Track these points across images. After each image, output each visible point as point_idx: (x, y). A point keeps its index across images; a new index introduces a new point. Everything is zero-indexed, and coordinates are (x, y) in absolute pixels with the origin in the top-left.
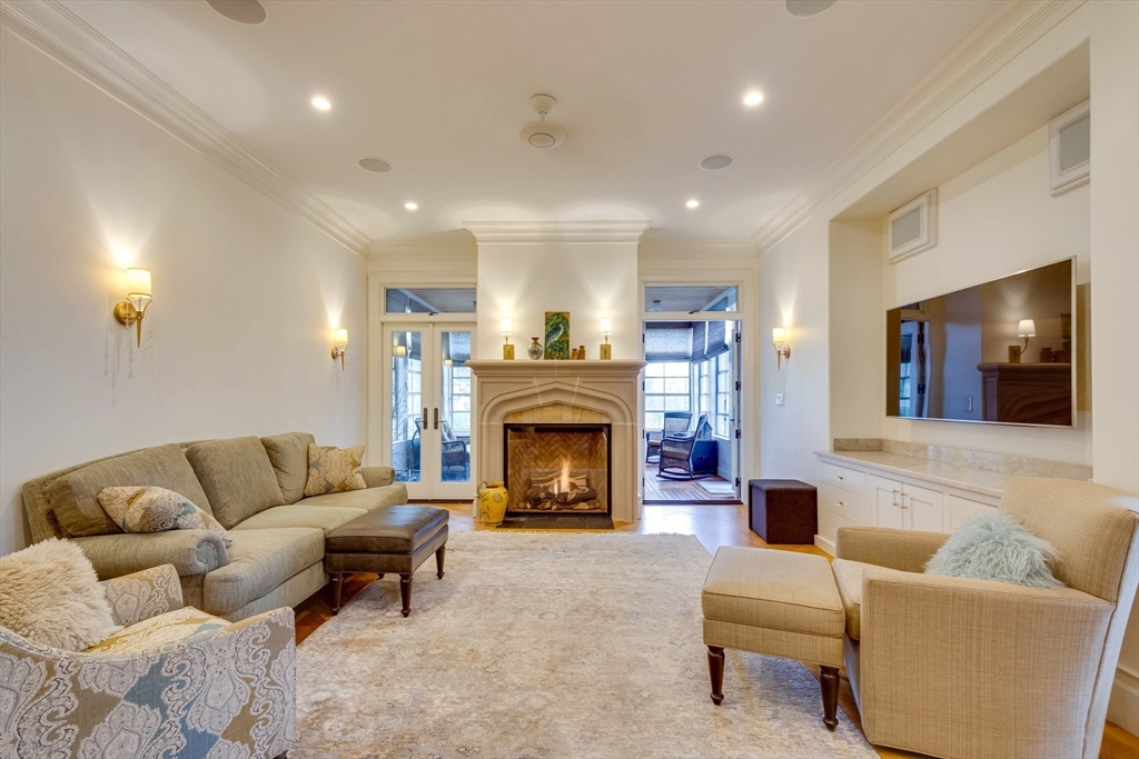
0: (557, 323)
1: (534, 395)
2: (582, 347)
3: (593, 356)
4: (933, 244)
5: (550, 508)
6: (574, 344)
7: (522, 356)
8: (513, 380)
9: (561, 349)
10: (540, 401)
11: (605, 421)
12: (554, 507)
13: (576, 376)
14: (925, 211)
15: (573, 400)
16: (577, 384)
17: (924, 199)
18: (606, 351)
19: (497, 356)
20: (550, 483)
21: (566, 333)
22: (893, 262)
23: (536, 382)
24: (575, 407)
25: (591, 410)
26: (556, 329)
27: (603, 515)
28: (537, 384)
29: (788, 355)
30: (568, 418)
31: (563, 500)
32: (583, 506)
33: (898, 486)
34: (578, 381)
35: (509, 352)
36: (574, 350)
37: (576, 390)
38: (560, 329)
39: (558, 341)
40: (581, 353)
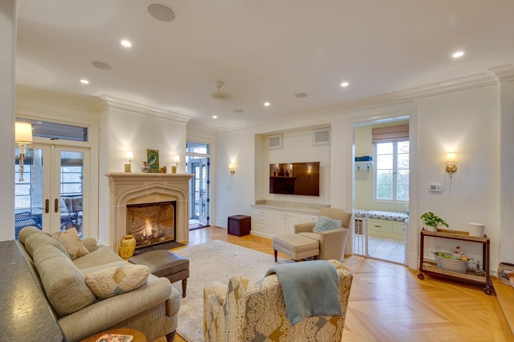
0: (153, 155)
1: (145, 190)
2: (165, 167)
3: (169, 172)
4: (282, 148)
5: (147, 244)
6: (161, 166)
7: (136, 170)
8: (132, 183)
9: (155, 168)
10: (147, 193)
11: (174, 200)
12: (150, 243)
13: (164, 180)
14: (280, 139)
15: (162, 192)
16: (165, 184)
17: (280, 136)
18: (174, 169)
19: (121, 170)
20: (141, 232)
21: (157, 160)
22: (268, 150)
23: (146, 183)
24: (161, 195)
25: (167, 195)
26: (153, 158)
27: (173, 241)
28: (147, 185)
29: (234, 173)
30: (158, 199)
31: (152, 238)
32: (163, 239)
33: (284, 213)
34: (166, 183)
35: (128, 168)
36: (162, 168)
37: (165, 187)
38: (154, 158)
39: (154, 164)
40: (164, 170)
